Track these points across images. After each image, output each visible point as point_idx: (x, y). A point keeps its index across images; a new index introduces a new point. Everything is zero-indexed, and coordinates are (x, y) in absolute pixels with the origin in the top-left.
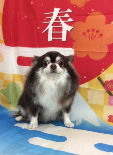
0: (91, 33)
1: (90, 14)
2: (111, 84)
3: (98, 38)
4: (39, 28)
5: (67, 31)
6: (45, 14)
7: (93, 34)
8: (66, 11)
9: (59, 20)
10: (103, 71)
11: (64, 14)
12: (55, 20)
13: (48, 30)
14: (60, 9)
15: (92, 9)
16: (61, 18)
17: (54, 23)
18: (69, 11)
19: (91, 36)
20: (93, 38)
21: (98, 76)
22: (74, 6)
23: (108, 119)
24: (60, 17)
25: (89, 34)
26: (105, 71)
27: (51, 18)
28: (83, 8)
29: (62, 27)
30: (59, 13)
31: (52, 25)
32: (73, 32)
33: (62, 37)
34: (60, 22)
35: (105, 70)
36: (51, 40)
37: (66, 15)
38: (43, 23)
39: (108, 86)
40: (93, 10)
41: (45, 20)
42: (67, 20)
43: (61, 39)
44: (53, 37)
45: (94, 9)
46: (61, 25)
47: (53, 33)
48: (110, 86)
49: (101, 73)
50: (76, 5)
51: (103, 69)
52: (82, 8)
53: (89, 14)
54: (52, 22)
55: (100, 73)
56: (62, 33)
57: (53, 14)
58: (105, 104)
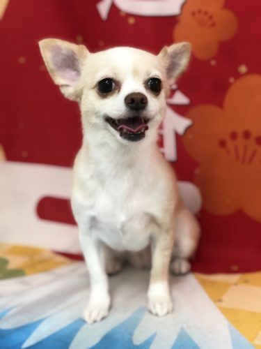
19: (241, 152)
25: (236, 148)
28: (213, 63)
45: (248, 66)
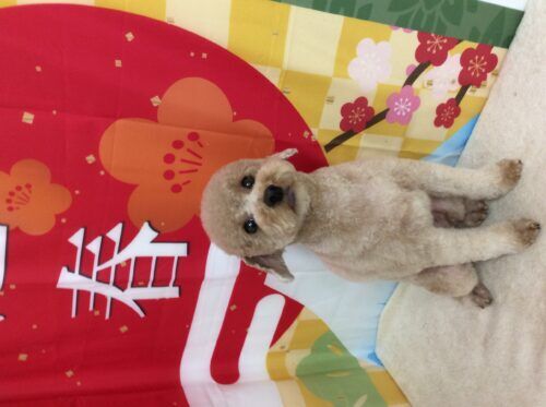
0: (177, 166)
1: (102, 168)
2: (353, 114)
3: (201, 146)
4: (124, 329)
5: (153, 241)
6: (73, 315)
7: (183, 161)
8: (75, 248)
9: (109, 269)
10: (311, 134)
11: (87, 256)
12: (108, 283)
13: (136, 301)
14: (64, 270)
15: (86, 162)
16: (99, 264)
17: (115, 284)
18: (77, 239)
19: (186, 167)
20: (197, 160)
21: (323, 149)
22: (64, 221)
23: (442, 127)
24: (96, 268)
26: (312, 130)
27: (96, 295)
28: (77, 192)
29: (137, 259)
30: (80, 273)
31: (123, 288)
32: (163, 224)
33: (172, 258)
34: (118, 266)
35: (309, 131)
36: (177, 289)
37: (95, 247)
38: (107, 316)
39: (357, 120)
40: (91, 159)
41: (97, 313)
42: (113, 243)
43: (179, 258)
44: (167, 285)
45: (88, 155)
46: (129, 261)
47: (153, 285)
48: (357, 116)
49: (316, 142)
50: (58, 217)
51: (306, 134)
52: (73, 194)
53: (102, 173)
54: (110, 292)
55: (316, 144)
56: (158, 258)
57: (78, 291)
58: (404, 135)
